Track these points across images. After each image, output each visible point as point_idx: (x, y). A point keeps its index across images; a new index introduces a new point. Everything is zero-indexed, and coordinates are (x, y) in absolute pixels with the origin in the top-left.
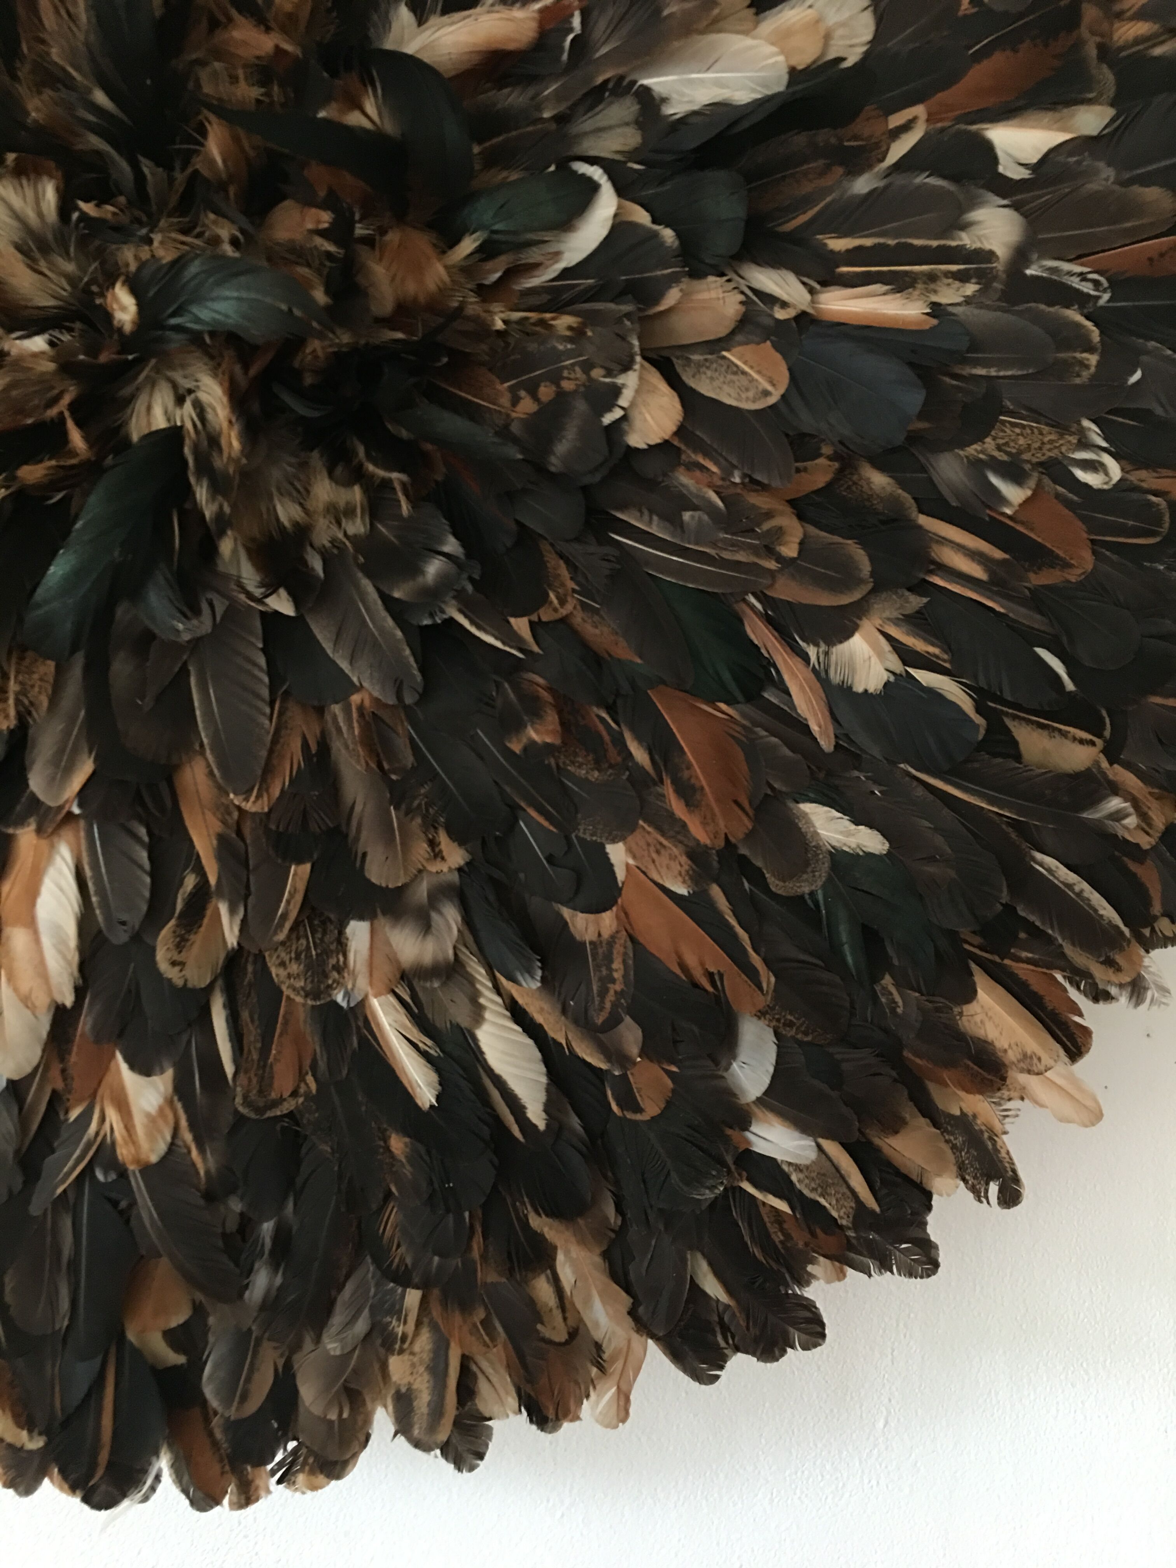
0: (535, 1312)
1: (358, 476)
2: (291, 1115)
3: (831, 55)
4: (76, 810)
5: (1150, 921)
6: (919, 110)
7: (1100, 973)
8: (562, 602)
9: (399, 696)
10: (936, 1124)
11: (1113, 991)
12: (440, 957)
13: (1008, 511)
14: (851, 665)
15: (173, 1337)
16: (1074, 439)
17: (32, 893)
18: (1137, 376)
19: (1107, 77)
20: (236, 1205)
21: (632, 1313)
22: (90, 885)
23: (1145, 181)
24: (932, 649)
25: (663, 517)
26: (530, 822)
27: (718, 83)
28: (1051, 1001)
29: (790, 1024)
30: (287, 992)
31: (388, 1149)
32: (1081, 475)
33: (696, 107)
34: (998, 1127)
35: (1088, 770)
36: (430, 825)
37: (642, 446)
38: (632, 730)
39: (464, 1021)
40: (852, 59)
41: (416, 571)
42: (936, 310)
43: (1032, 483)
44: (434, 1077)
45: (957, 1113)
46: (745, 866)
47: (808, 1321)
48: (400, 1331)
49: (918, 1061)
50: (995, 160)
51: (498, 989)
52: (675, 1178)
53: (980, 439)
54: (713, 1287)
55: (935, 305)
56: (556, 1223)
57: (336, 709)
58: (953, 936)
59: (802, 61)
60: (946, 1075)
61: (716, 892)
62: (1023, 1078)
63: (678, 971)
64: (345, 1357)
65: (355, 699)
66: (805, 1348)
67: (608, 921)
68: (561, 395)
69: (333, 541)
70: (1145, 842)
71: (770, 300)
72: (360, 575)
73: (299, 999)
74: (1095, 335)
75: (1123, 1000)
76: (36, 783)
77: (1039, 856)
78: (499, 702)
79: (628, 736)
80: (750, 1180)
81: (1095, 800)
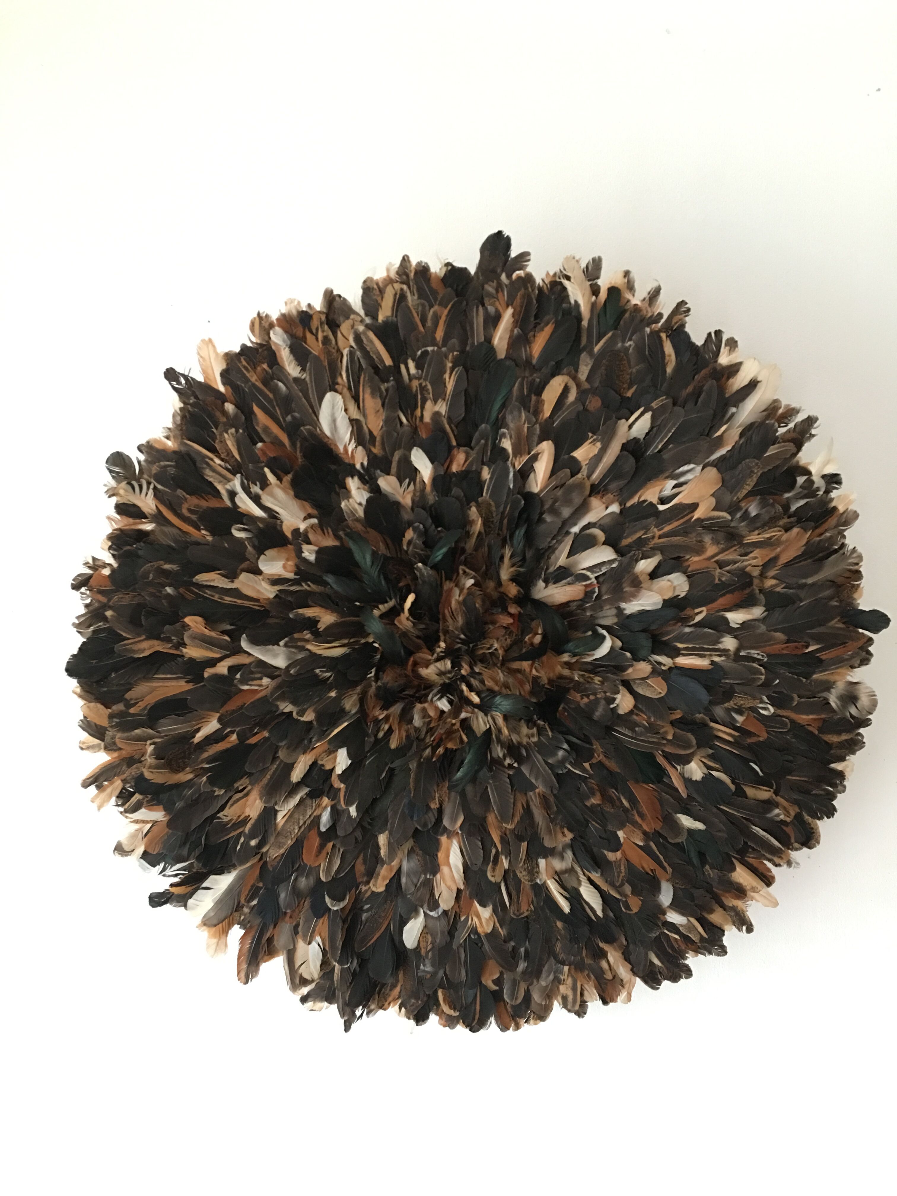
0: (602, 972)
1: (535, 724)
2: (527, 917)
3: (676, 594)
4: (460, 832)
5: (792, 844)
6: (704, 609)
7: (776, 860)
8: (599, 756)
9: (552, 791)
10: (725, 910)
11: (782, 864)
12: (568, 867)
13: (738, 725)
14: (691, 772)
15: (495, 982)
16: (758, 701)
17: (448, 856)
18: (777, 681)
19: (762, 598)
20: (513, 943)
21: (632, 970)
22: (465, 854)
23: (776, 631)
24: (717, 766)
25: (629, 729)
26: (593, 825)
27: (642, 606)
28: (761, 869)
29: (677, 883)
30: (523, 880)
31: (556, 926)
32: (762, 711)
33: (634, 611)
34: (744, 908)
35: (769, 799)
36: (562, 827)
37: (623, 713)
38: (623, 795)
39: (576, 886)
40: (683, 595)
41: (556, 754)
42: (713, 663)
43: (746, 714)
44: (569, 904)
45: (731, 905)
46: (660, 835)
47: (687, 970)
48: (562, 978)
49: (718, 891)
50: (729, 623)
51: (584, 874)
52: (643, 931)
53: (729, 701)
54: (656, 962)
55: (712, 661)
56: (607, 945)
57: (531, 793)
58: (727, 854)
59: (666, 598)
60: (727, 895)
61: (652, 844)
62: (752, 894)
63: (641, 869)
64: (547, 986)
65: (537, 791)
66: (686, 978)
67: (619, 854)
68: (597, 698)
69: (528, 743)
70: (788, 820)
71: (660, 664)
72: (536, 753)
73: (527, 883)
74: (763, 670)
75: (785, 866)
76: (446, 822)
77: (754, 827)
78: (581, 789)
79: (622, 798)
80: (667, 930)
81: (770, 810)
